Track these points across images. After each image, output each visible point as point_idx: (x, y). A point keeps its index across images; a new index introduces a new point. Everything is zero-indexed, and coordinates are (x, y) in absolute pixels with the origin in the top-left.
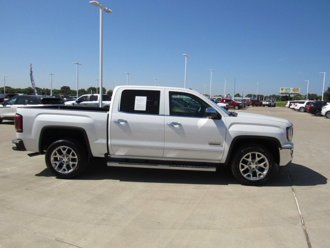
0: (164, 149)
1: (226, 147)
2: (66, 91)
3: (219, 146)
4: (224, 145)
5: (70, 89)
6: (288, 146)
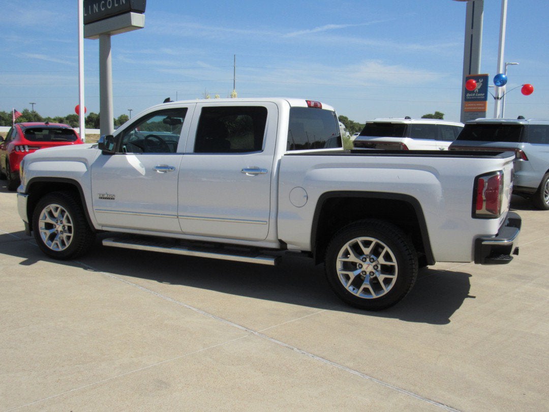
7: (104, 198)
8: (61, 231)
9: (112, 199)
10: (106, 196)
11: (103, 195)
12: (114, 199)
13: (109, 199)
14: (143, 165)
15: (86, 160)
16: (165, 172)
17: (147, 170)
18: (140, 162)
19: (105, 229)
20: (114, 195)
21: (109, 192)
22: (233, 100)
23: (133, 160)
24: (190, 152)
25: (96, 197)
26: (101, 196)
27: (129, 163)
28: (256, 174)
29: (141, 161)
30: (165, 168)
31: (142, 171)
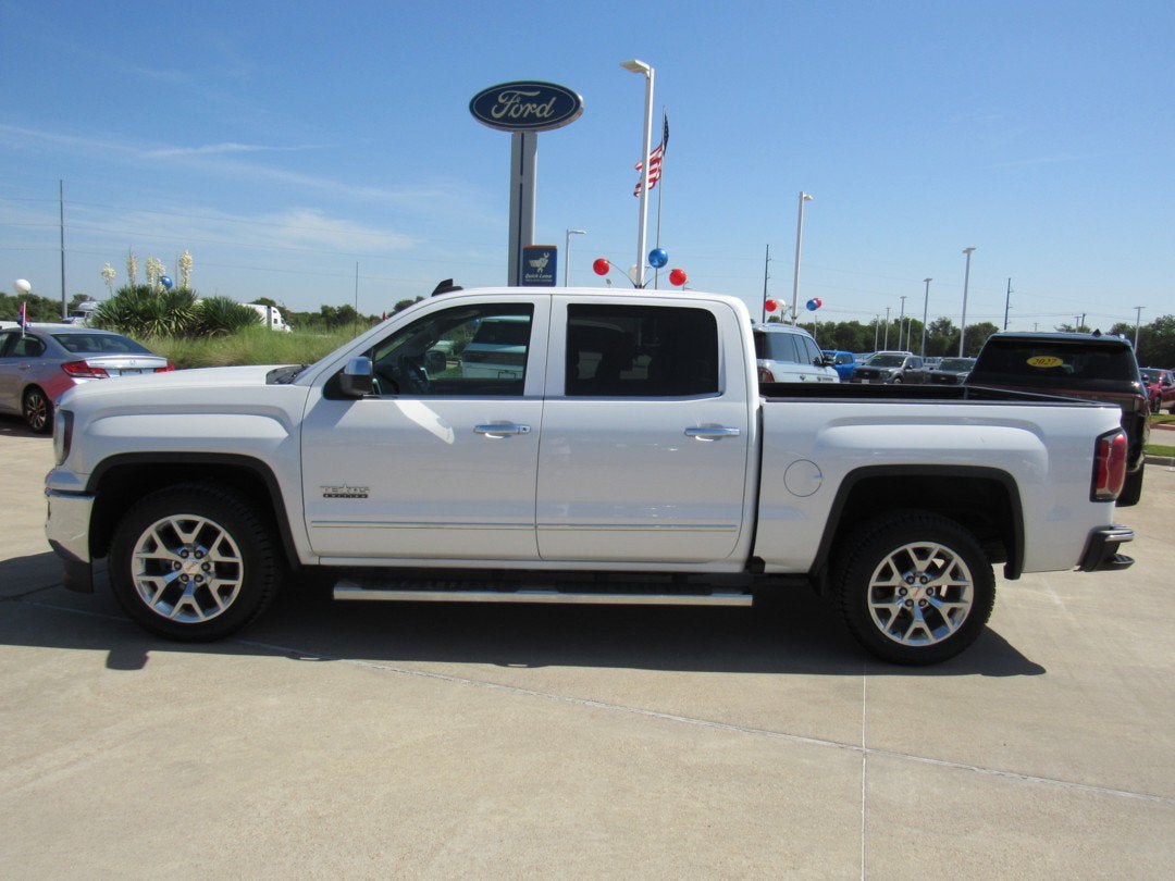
7: (337, 496)
8: (196, 576)
9: (360, 496)
10: (345, 491)
11: (334, 489)
12: (366, 496)
13: (353, 496)
14: (444, 422)
15: (283, 412)
16: (506, 436)
17: (458, 432)
18: (437, 417)
19: (325, 562)
20: (367, 489)
21: (354, 482)
22: (640, 292)
23: (416, 411)
24: (555, 394)
25: (314, 493)
26: (330, 491)
27: (406, 418)
28: (717, 438)
29: (437, 413)
30: (503, 428)
31: (447, 435)
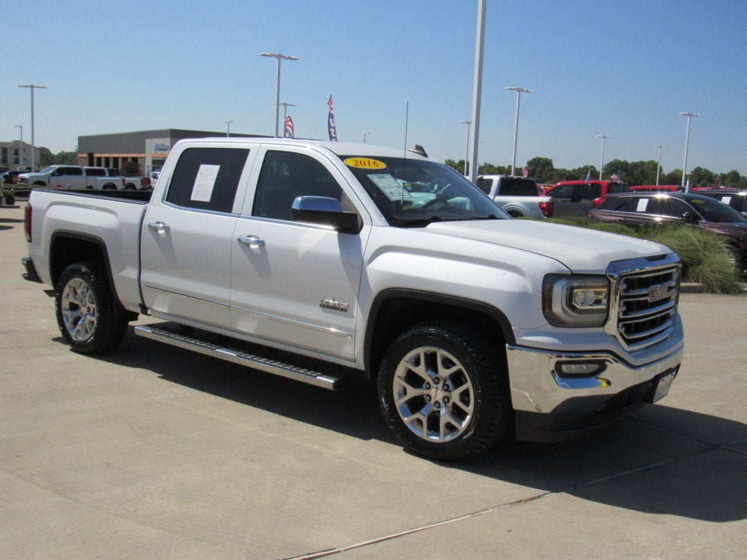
0: (229, 306)
1: (359, 320)
2: (541, 172)
3: (345, 316)
4: (355, 315)
5: (552, 166)
6: (537, 342)
